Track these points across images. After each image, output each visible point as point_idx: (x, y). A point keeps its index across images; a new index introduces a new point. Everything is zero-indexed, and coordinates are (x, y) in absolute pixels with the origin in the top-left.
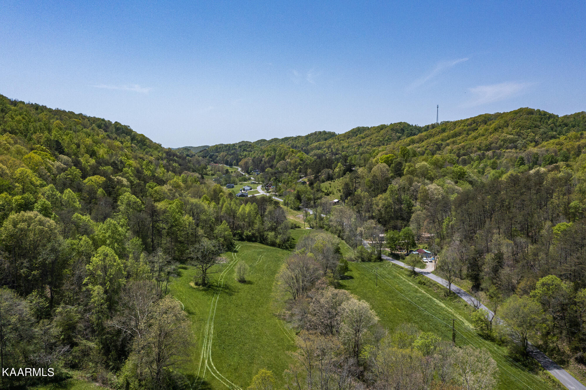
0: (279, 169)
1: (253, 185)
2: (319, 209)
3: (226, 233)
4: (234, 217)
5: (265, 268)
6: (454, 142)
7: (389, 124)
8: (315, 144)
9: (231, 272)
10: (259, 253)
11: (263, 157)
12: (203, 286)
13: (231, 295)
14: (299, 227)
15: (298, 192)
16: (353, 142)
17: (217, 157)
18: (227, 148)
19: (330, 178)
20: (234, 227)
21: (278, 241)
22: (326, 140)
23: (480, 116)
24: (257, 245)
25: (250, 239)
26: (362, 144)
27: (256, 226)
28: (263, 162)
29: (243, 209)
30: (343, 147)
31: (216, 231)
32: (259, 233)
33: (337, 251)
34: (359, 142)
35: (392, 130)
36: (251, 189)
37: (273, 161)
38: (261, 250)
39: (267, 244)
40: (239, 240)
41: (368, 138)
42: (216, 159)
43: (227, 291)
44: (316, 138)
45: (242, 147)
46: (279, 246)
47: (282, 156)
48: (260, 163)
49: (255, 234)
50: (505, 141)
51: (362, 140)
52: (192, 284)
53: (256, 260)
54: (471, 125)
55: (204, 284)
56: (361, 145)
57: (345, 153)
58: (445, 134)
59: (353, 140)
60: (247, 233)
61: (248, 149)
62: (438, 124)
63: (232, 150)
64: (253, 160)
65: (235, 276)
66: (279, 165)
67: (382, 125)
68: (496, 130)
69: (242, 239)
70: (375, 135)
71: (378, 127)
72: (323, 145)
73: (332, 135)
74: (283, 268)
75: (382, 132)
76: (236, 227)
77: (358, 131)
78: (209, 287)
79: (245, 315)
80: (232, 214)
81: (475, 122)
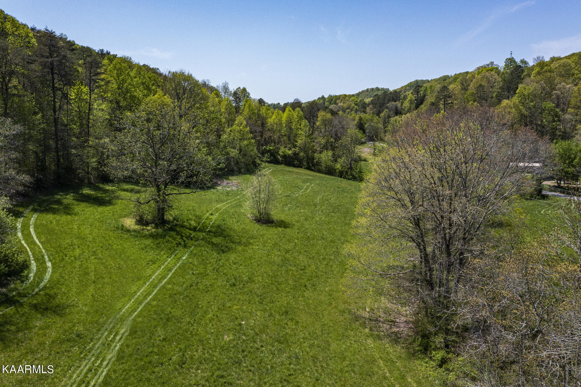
3: (245, 143)
4: (263, 125)
5: (318, 200)
10: (306, 181)
12: (157, 226)
15: (361, 119)
19: (399, 113)
20: (261, 140)
24: (303, 172)
25: (290, 162)
27: (301, 142)
32: (306, 153)
38: (311, 178)
40: (269, 162)
43: (215, 240)
44: (368, 94)
46: (341, 175)
49: (298, 154)
52: (130, 223)
53: (298, 188)
55: (159, 222)
69: (274, 161)
76: (265, 139)
77: (416, 84)
78: (172, 229)
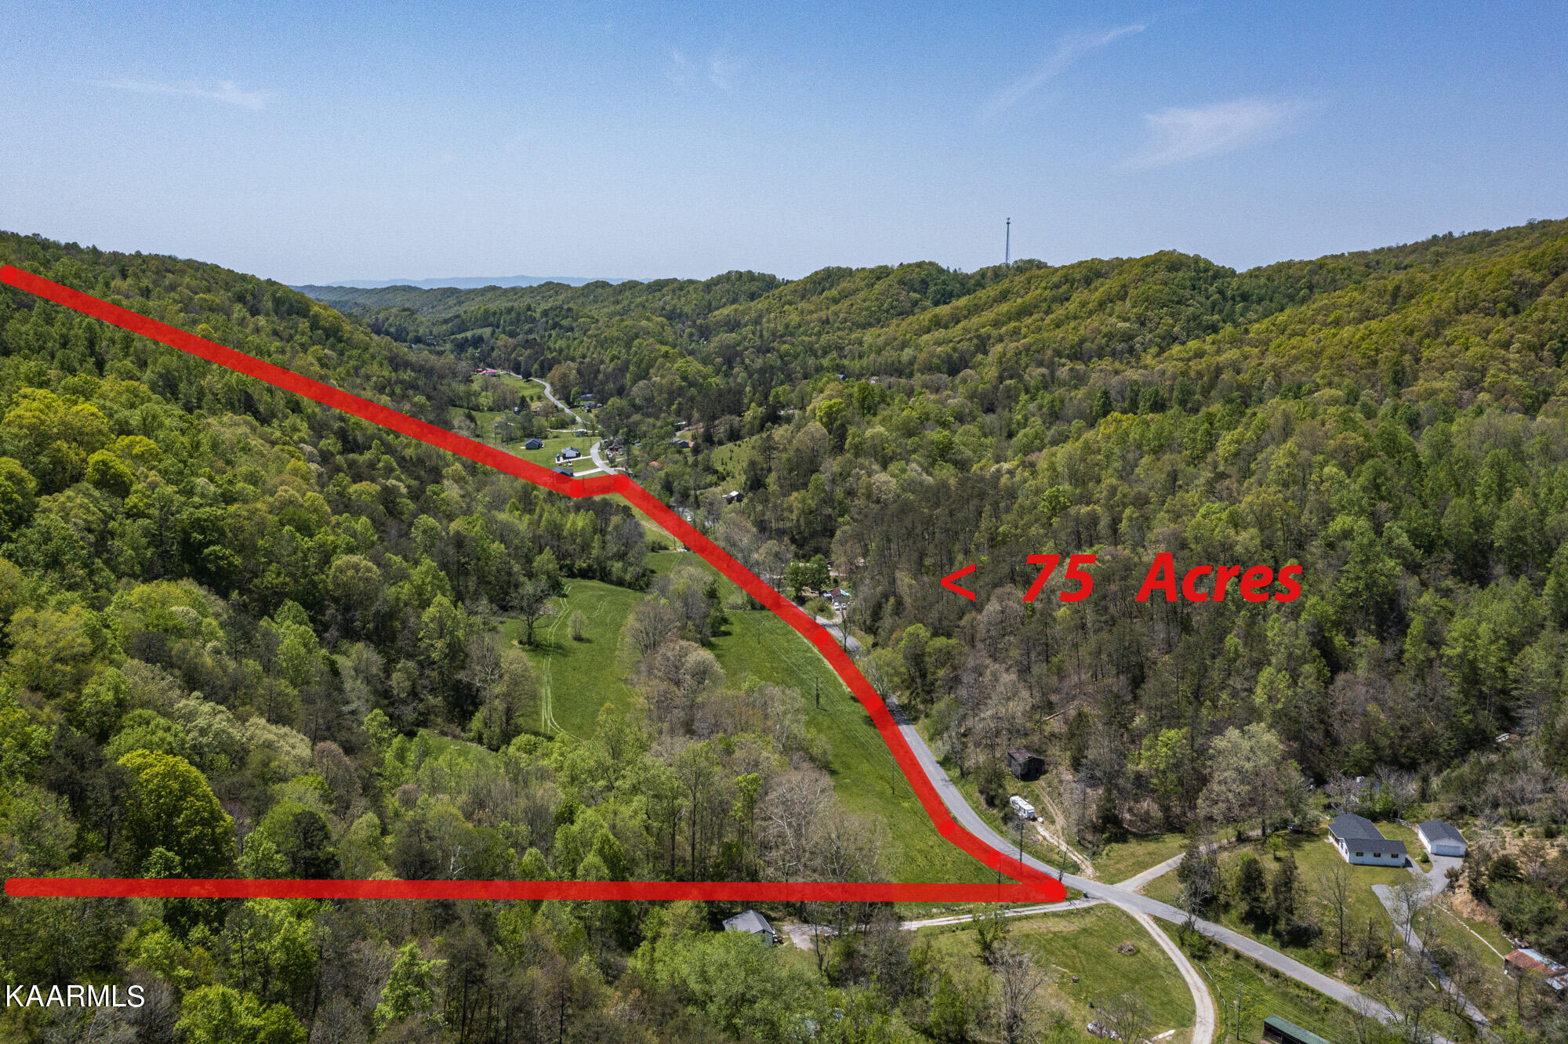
0: (637, 401)
1: (580, 439)
2: (702, 512)
3: (550, 566)
5: (607, 620)
6: (1016, 332)
7: (896, 265)
8: (725, 311)
9: (564, 625)
10: (600, 598)
11: (602, 362)
12: (530, 645)
13: (565, 656)
14: (666, 548)
15: (667, 475)
16: (812, 312)
17: (493, 349)
18: (513, 315)
19: (734, 436)
20: (561, 556)
21: (628, 577)
22: (753, 297)
23: (1080, 264)
24: (597, 585)
25: (586, 574)
26: (831, 319)
27: (595, 552)
28: (601, 376)
29: (574, 523)
30: (787, 326)
31: (535, 564)
32: (599, 564)
33: (712, 594)
34: (823, 314)
35: (902, 282)
36: (578, 455)
37: (624, 376)
38: (603, 593)
39: (611, 582)
40: (568, 577)
41: (846, 303)
42: (489, 355)
43: (560, 651)
44: (728, 291)
45: (551, 315)
47: (643, 366)
48: (596, 377)
49: (592, 566)
50: (1110, 336)
51: (834, 308)
52: (516, 643)
53: (594, 608)
54: (1057, 286)
55: (530, 643)
56: (827, 321)
57: (786, 346)
58: (1004, 307)
59: (812, 308)
60: (581, 564)
61: (564, 323)
62: (1007, 266)
63: (526, 321)
64: (579, 372)
65: (569, 632)
66: (638, 390)
67: (880, 267)
68: (1102, 305)
69: (572, 575)
70: (862, 294)
71: (872, 271)
72: (744, 313)
73: (769, 283)
74: (631, 619)
75: (879, 287)
76: (563, 554)
77: (826, 279)
78: (537, 646)
79: (586, 679)
80: (556, 531)
81: (1067, 281)
